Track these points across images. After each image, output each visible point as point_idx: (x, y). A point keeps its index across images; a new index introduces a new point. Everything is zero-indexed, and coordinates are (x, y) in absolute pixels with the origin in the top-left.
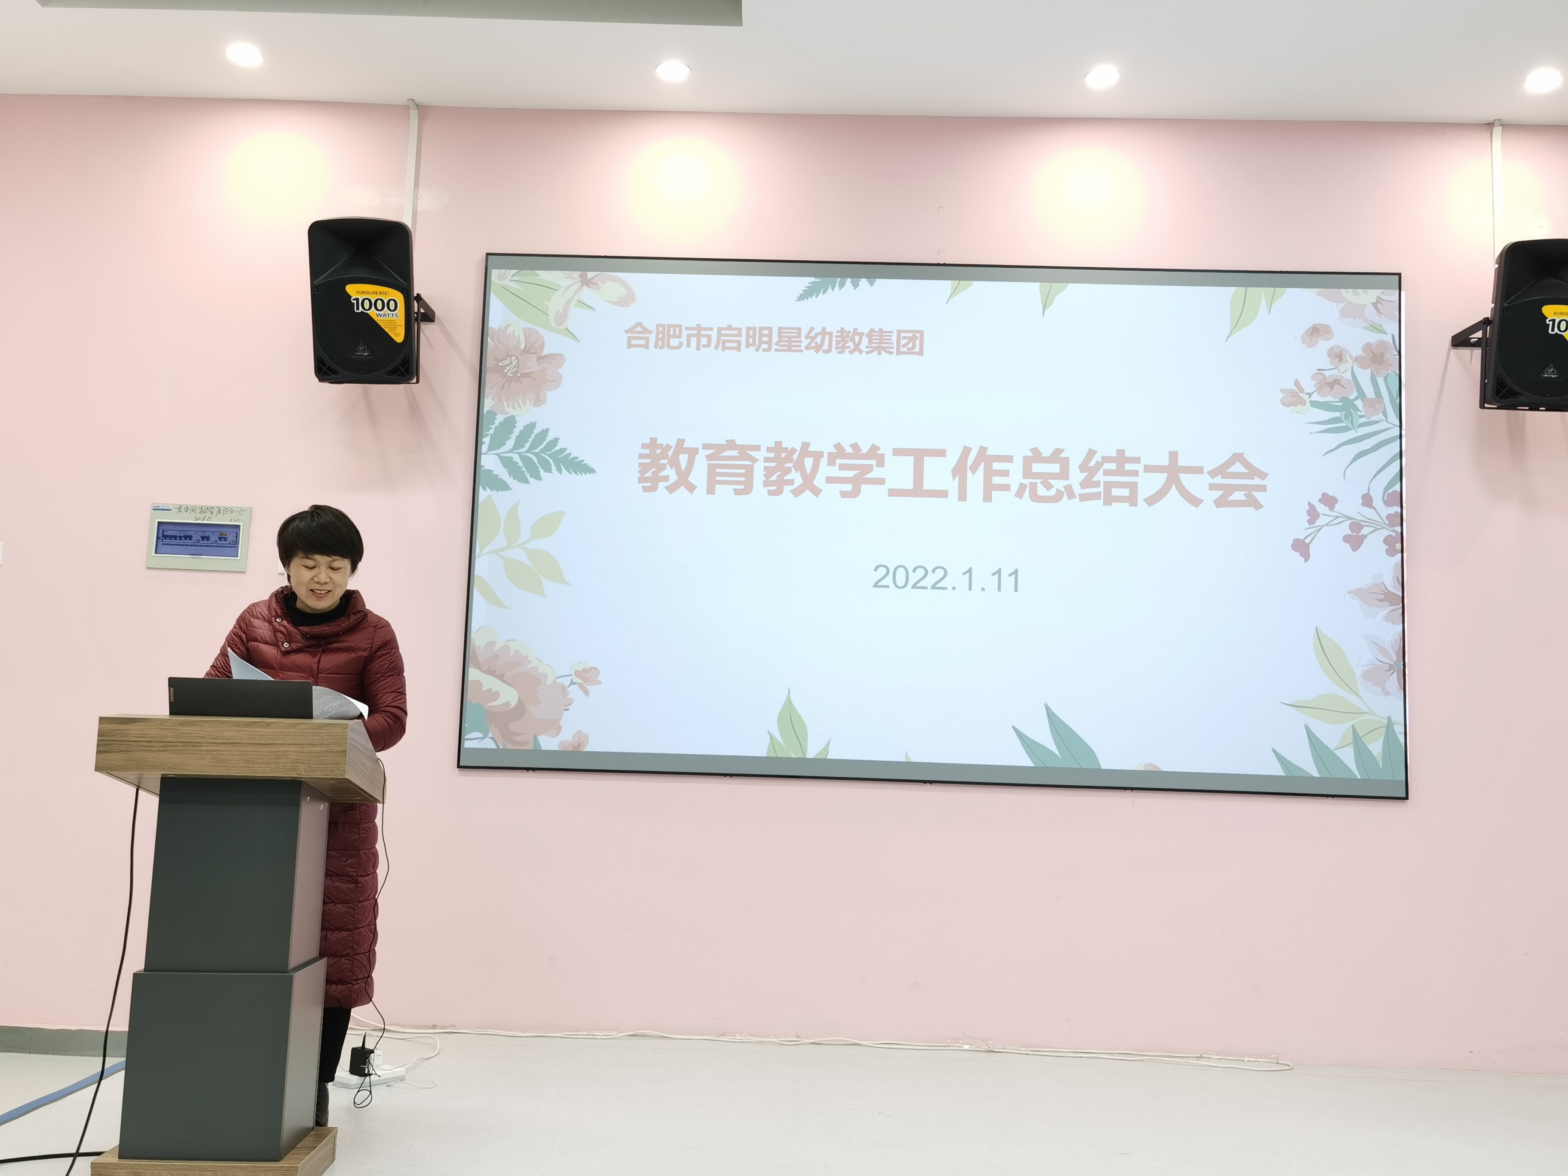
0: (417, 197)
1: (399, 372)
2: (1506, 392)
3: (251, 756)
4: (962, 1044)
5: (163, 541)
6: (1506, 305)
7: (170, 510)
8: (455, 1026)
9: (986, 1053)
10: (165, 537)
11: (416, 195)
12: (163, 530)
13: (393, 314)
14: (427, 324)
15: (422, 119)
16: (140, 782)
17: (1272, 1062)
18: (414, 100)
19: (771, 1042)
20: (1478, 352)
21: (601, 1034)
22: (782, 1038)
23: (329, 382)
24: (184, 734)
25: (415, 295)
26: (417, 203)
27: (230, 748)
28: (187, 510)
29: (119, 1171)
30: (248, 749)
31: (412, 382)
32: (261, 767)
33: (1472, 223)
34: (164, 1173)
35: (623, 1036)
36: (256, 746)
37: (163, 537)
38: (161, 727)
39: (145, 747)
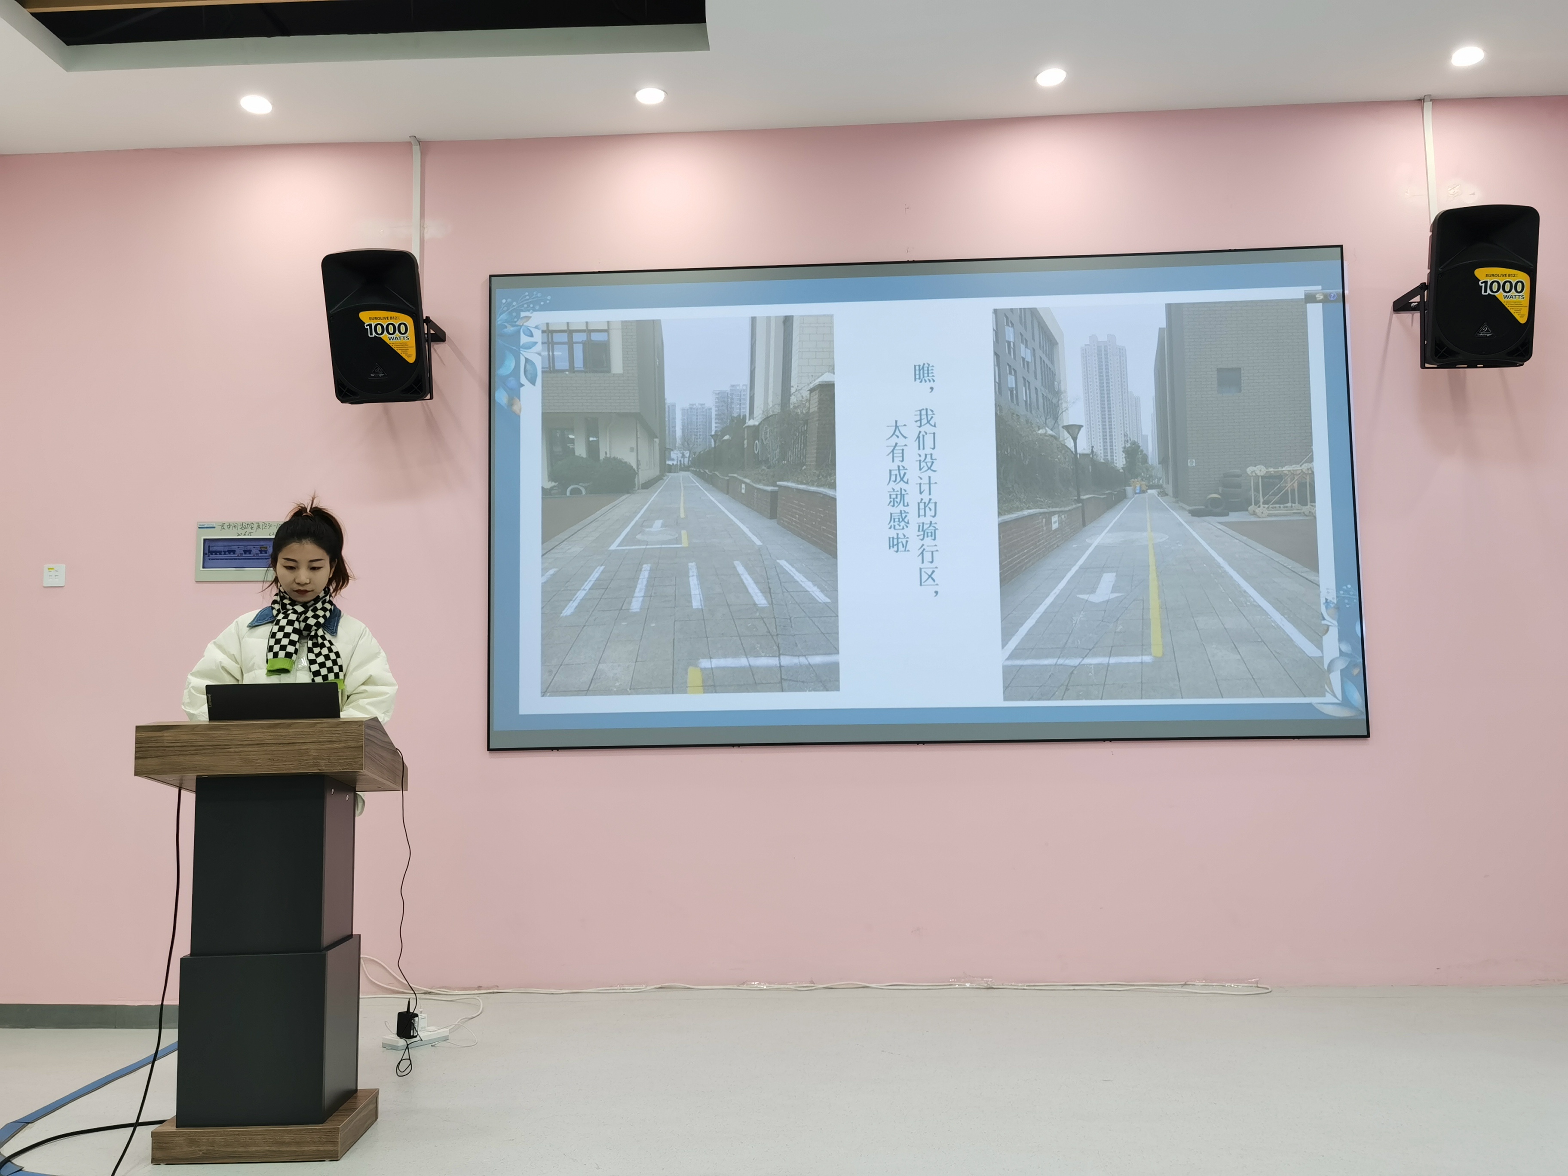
0: (424, 227)
1: (414, 390)
2: (1444, 352)
3: (276, 755)
4: (963, 982)
5: (209, 556)
6: (1441, 270)
7: (214, 527)
8: (498, 987)
9: (985, 990)
10: (211, 552)
11: (422, 225)
12: (209, 547)
13: (404, 337)
14: (438, 344)
15: (423, 154)
16: (181, 784)
17: (1252, 986)
18: (415, 137)
19: (787, 988)
20: (1417, 315)
21: (631, 988)
22: (797, 984)
23: (350, 403)
24: (215, 737)
25: (424, 318)
26: (424, 232)
27: (256, 748)
28: (230, 527)
29: (177, 1139)
30: (273, 748)
31: (426, 398)
32: (286, 765)
33: (1408, 195)
34: (218, 1139)
35: (652, 989)
36: (280, 746)
37: (209, 553)
38: (193, 733)
39: (179, 753)
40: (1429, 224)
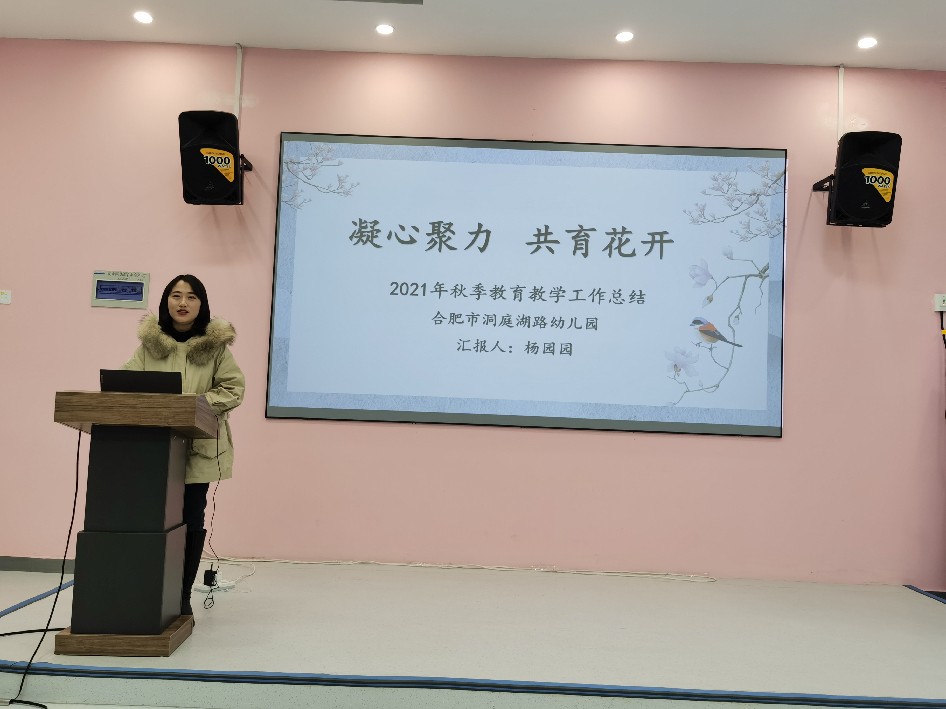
0: (242, 100)
1: (231, 199)
2: (841, 216)
3: (142, 414)
4: (539, 568)
5: (100, 291)
6: (842, 168)
7: (104, 274)
8: (264, 558)
9: (552, 573)
10: (101, 289)
11: (241, 98)
12: (100, 285)
13: (227, 166)
14: (247, 172)
15: (244, 54)
16: (81, 428)
17: (705, 577)
18: (239, 44)
19: (436, 566)
20: (827, 194)
21: (344, 562)
22: (442, 565)
23: (192, 204)
24: (104, 401)
25: (240, 155)
26: (242, 102)
27: (130, 409)
28: (114, 274)
29: (71, 640)
30: (140, 410)
31: (239, 204)
32: (147, 420)
33: (826, 122)
34: (96, 641)
35: (356, 563)
36: (145, 408)
37: (100, 289)
38: (91, 398)
39: (82, 409)
40: (837, 140)
